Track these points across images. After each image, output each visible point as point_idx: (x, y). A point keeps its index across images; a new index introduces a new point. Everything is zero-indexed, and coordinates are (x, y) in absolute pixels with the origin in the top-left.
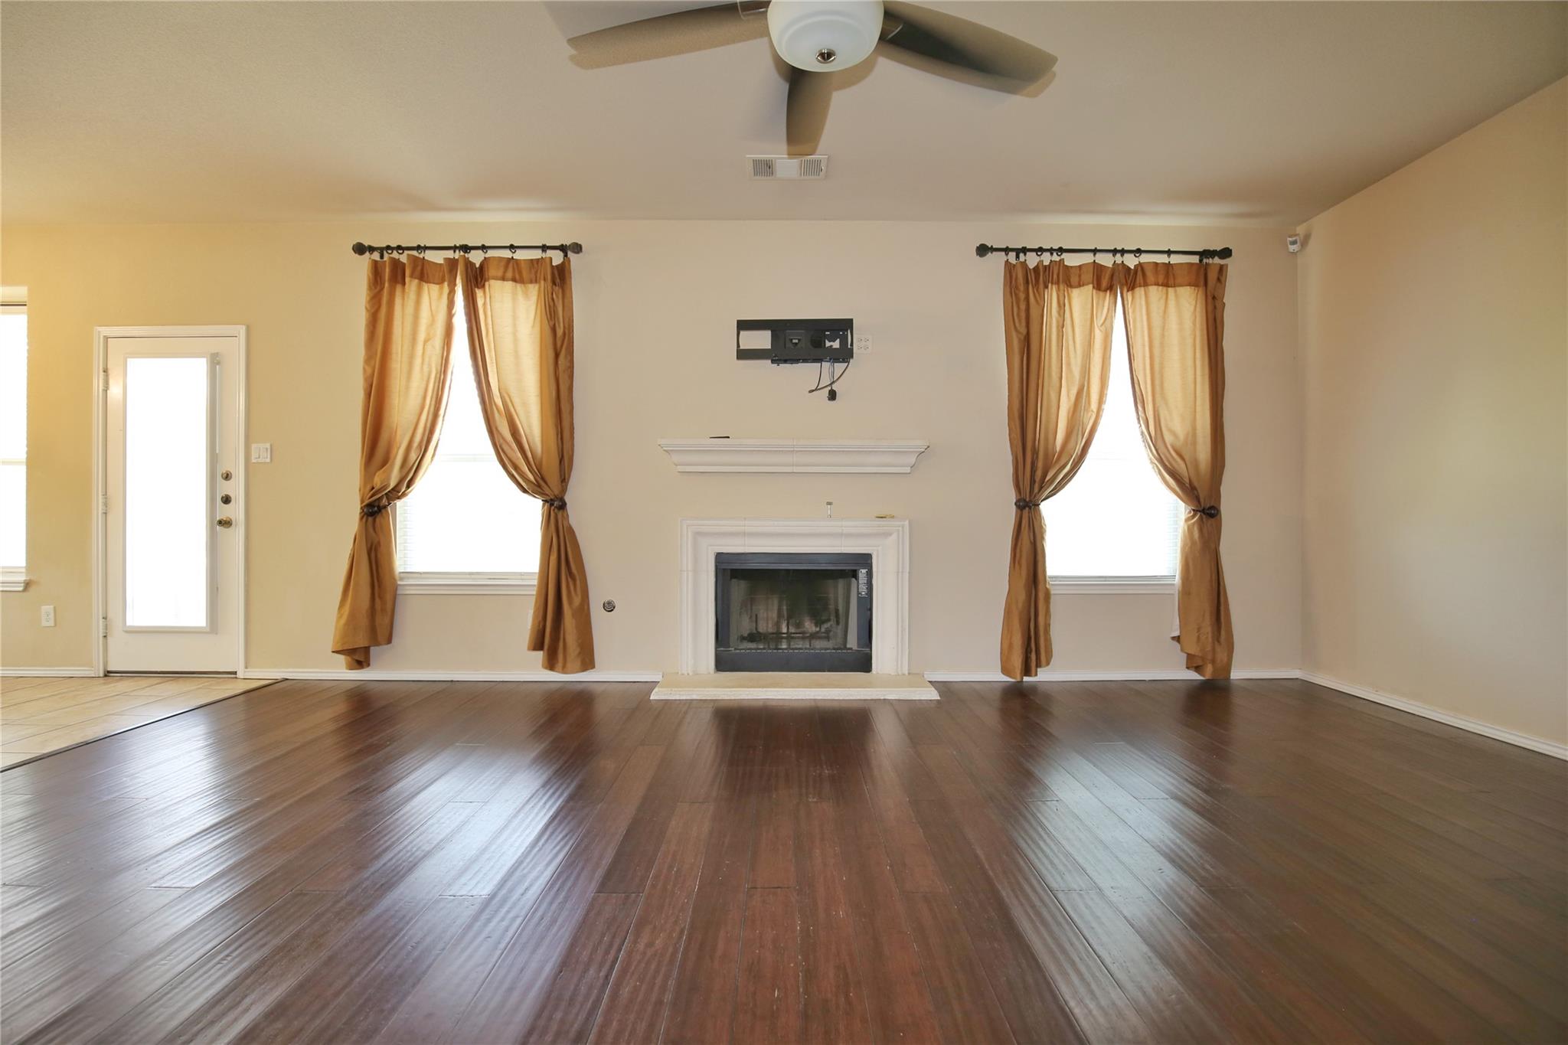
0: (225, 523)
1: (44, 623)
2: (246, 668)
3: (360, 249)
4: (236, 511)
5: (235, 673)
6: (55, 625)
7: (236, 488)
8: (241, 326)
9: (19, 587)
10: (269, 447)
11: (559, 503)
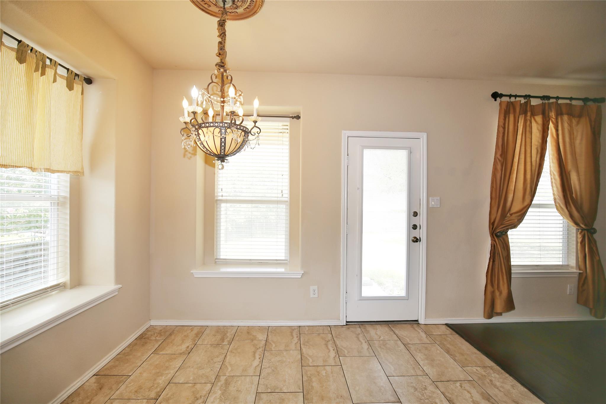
0: (416, 240)
1: (312, 296)
2: (425, 319)
3: (495, 96)
4: (422, 233)
5: (417, 321)
6: (318, 297)
7: (422, 220)
8: (425, 133)
9: (299, 276)
10: (439, 199)
11: (593, 231)
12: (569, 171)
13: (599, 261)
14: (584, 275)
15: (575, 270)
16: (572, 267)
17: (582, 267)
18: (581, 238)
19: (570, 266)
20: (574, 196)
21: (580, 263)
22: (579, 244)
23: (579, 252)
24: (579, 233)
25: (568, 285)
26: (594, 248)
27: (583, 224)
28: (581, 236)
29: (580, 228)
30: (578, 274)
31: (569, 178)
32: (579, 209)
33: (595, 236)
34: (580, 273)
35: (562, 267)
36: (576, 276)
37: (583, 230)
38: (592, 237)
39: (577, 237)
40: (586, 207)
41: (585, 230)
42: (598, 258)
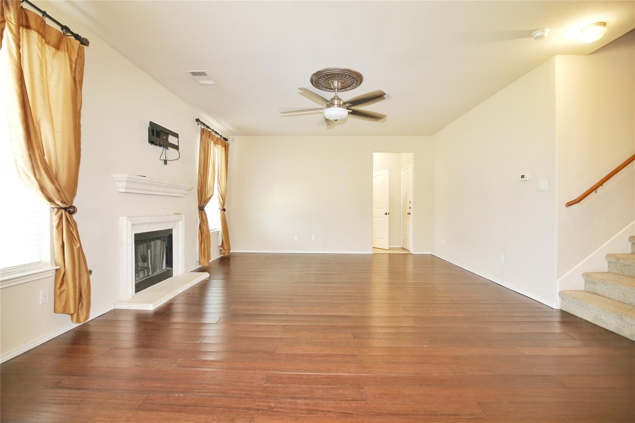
11: (72, 210)
12: (38, 119)
13: (80, 249)
14: (63, 270)
15: (50, 268)
16: (46, 264)
17: (60, 261)
18: (56, 220)
19: (42, 262)
20: (46, 158)
21: (56, 256)
22: (55, 230)
23: (55, 240)
24: (54, 214)
25: (41, 291)
26: (74, 233)
27: (58, 200)
28: (57, 217)
29: (55, 206)
30: (54, 271)
31: (39, 131)
32: (53, 179)
33: (75, 216)
34: (56, 270)
35: (30, 267)
36: (52, 274)
37: (60, 208)
38: (71, 218)
39: (51, 220)
40: (63, 177)
41: (62, 208)
42: (78, 246)
